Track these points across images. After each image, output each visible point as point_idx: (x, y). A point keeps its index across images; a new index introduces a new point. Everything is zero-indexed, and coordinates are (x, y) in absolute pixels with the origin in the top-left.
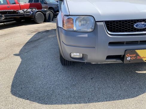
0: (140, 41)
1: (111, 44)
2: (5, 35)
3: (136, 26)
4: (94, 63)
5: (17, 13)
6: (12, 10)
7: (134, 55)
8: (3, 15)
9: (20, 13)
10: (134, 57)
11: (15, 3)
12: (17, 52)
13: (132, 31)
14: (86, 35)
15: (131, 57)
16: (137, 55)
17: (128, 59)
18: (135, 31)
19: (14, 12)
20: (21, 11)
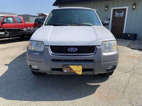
0: (73, 60)
1: (54, 60)
2: (6, 48)
3: (69, 50)
4: (49, 74)
5: (21, 31)
6: (17, 28)
7: (69, 69)
8: (8, 32)
9: (23, 30)
10: (69, 70)
11: (21, 23)
12: (8, 63)
13: (67, 53)
14: (38, 54)
15: (67, 70)
16: (71, 69)
17: (65, 71)
18: (69, 53)
19: (19, 30)
20: (25, 29)
